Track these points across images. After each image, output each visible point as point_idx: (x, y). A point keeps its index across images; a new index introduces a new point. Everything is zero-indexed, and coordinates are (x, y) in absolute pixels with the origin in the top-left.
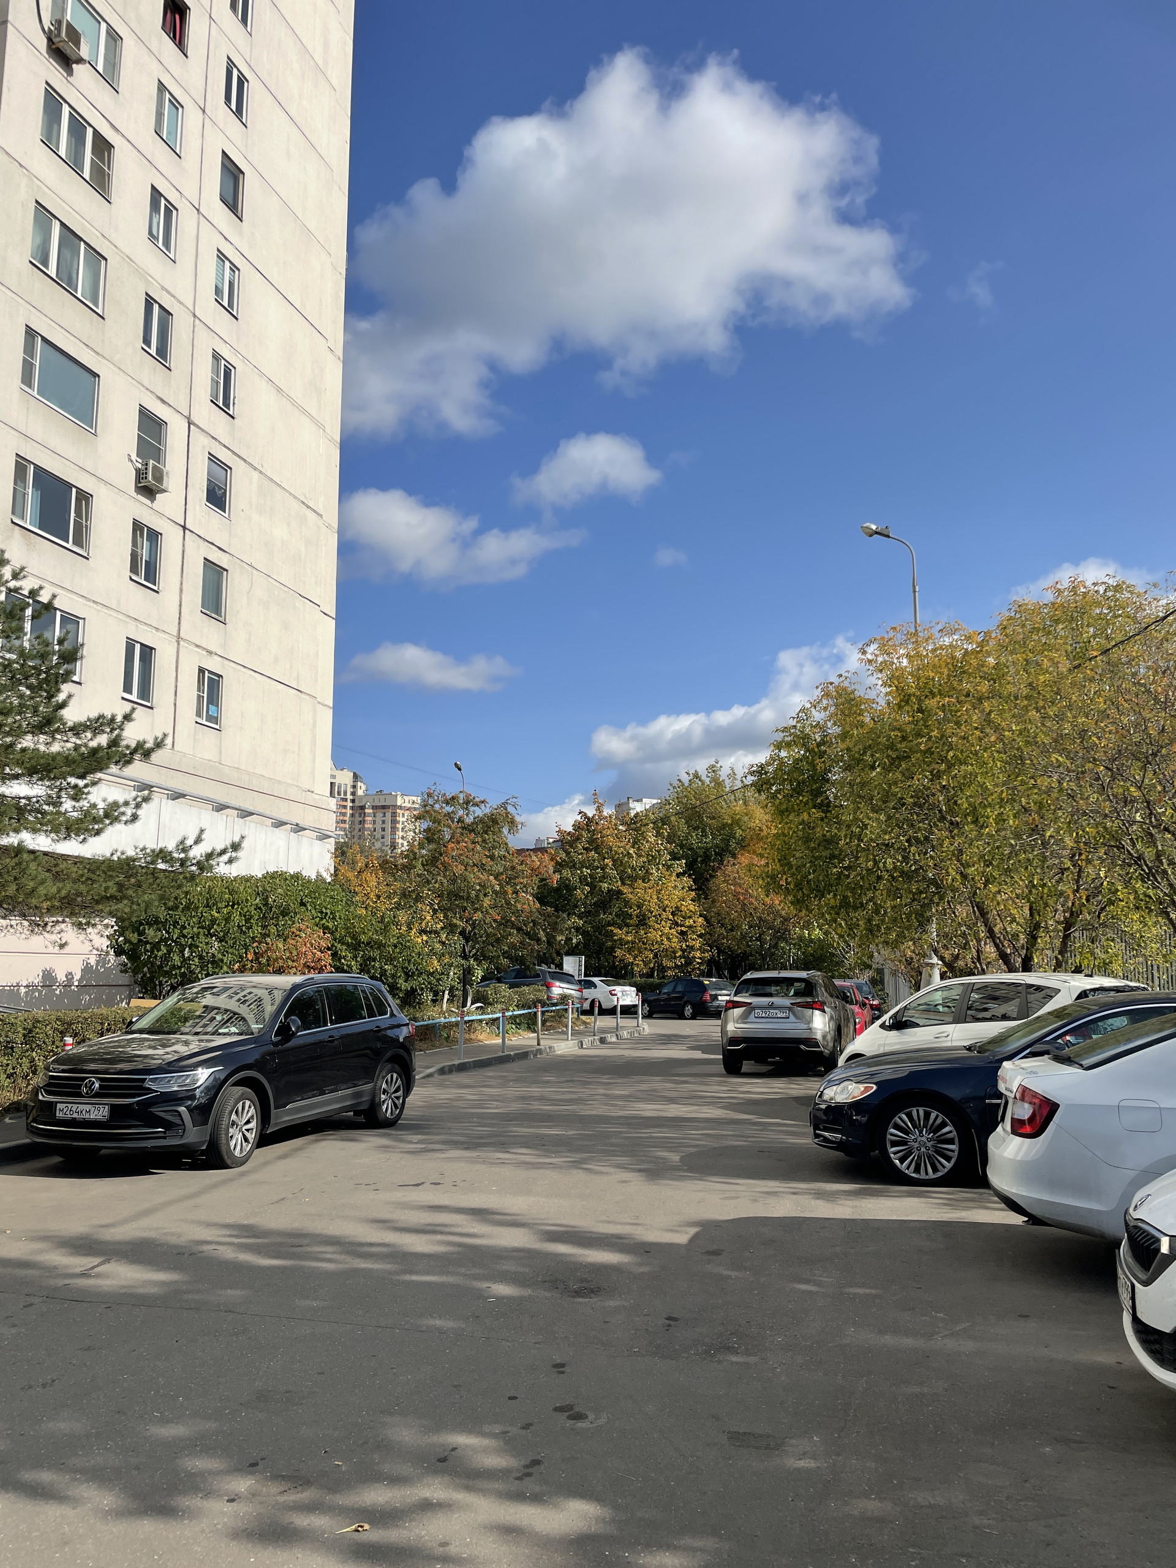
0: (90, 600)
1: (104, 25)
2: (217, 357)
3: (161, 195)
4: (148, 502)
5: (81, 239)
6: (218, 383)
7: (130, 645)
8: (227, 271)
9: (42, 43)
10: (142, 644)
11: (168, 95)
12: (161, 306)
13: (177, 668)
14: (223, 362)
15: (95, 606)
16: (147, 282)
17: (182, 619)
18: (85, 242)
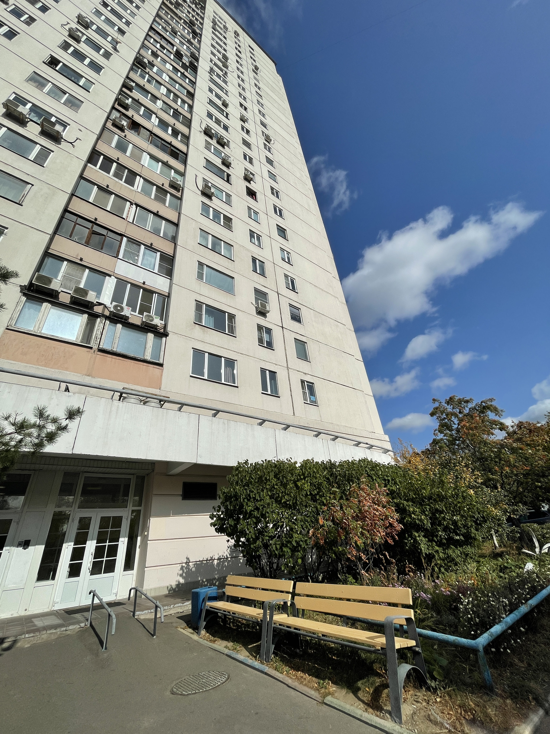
0: (239, 353)
1: (224, 193)
2: (286, 276)
3: (254, 232)
4: (264, 318)
5: (221, 240)
6: (289, 283)
7: (263, 371)
8: (286, 254)
9: (200, 193)
10: (270, 371)
11: (252, 211)
12: (259, 260)
13: (289, 380)
14: (289, 278)
15: (242, 355)
16: (252, 253)
17: (288, 360)
18: (224, 241)
